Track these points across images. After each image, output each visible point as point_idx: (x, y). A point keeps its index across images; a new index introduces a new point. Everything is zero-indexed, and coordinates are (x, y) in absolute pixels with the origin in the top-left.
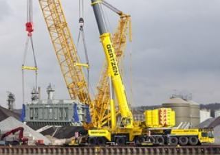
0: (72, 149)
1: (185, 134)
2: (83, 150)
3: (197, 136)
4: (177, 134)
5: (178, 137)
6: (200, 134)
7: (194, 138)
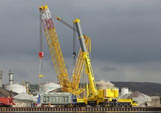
0: (70, 109)
1: (125, 101)
2: (75, 109)
3: (130, 103)
4: (121, 101)
5: (121, 103)
6: (132, 101)
7: (129, 103)
